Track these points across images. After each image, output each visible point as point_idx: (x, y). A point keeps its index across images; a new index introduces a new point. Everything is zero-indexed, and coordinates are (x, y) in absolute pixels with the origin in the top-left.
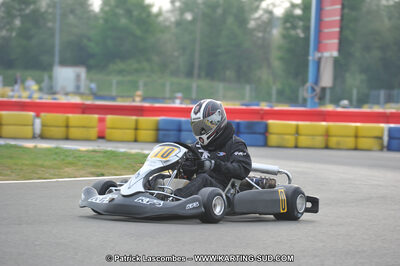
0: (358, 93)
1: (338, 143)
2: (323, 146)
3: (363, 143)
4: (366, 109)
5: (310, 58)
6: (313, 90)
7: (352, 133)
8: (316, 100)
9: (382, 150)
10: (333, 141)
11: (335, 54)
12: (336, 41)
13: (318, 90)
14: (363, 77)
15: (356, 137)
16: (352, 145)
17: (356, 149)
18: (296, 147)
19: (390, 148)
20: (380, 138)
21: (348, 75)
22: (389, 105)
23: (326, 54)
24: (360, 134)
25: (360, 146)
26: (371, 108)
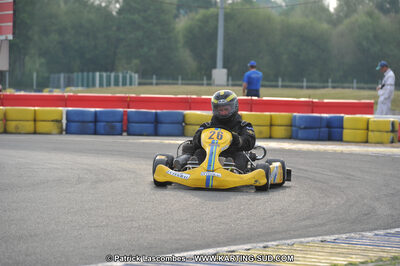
0: (37, 77)
1: (17, 127)
2: (1, 131)
3: (41, 126)
4: (46, 93)
7: (32, 117)
9: (61, 133)
10: (12, 125)
12: (11, 24)
14: (43, 60)
15: (35, 120)
16: (32, 129)
17: (35, 133)
19: (68, 131)
20: (59, 121)
21: (27, 58)
22: (68, 89)
24: (39, 117)
25: (39, 129)
26: (51, 91)
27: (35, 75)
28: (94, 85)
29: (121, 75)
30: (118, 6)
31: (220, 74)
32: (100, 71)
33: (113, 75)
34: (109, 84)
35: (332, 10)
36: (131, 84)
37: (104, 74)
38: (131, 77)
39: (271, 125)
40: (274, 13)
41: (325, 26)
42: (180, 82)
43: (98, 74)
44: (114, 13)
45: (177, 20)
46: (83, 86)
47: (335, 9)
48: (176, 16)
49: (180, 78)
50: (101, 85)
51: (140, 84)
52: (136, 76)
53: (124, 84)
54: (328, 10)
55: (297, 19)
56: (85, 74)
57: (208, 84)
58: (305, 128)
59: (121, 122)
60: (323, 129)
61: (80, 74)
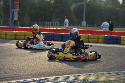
1: (19, 38)
2: (14, 38)
5: (11, 11)
6: (12, 21)
7: (24, 34)
8: (13, 24)
11: (18, 10)
12: (18, 6)
13: (13, 21)
14: (30, 18)
15: (25, 36)
18: (6, 39)
21: (25, 17)
23: (15, 10)
27: (27, 22)
28: (45, 26)
29: (53, 23)
30: (53, 1)
31: (84, 23)
32: (47, 21)
33: (51, 23)
34: (49, 26)
35: (121, 4)
36: (56, 26)
37: (48, 22)
38: (56, 23)
39: (98, 39)
40: (102, 4)
41: (118, 9)
42: (72, 25)
43: (46, 22)
44: (52, 4)
45: (72, 6)
46: (42, 26)
47: (122, 3)
48: (71, 5)
49: (72, 24)
50: (47, 26)
51: (59, 26)
52: (58, 23)
53: (54, 25)
54: (120, 4)
55: (109, 6)
56: (43, 22)
57: (81, 26)
58: (109, 40)
59: (51, 37)
60: (114, 40)
61: (41, 22)
